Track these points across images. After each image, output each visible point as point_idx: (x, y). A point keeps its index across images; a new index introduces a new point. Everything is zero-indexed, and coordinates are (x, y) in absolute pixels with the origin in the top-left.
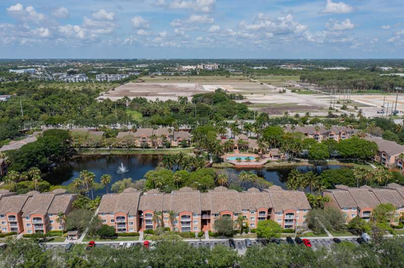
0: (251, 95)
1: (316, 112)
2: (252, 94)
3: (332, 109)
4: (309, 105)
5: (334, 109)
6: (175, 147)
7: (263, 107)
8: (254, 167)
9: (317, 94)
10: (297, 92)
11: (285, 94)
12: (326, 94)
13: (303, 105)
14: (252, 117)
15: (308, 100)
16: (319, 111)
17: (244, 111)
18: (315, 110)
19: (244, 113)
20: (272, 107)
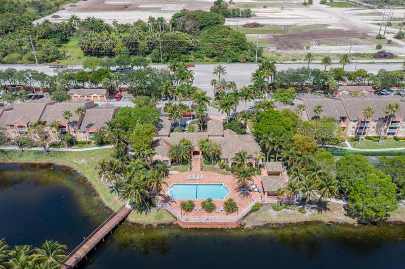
0: (265, 9)
1: (357, 44)
2: (265, 7)
3: (381, 38)
4: (346, 29)
5: (384, 38)
6: (83, 144)
7: (275, 32)
8: (220, 227)
9: (356, 6)
10: (328, 4)
11: (311, 6)
12: (369, 8)
13: (337, 28)
14: (252, 59)
15: (343, 19)
16: (361, 41)
17: (240, 48)
18: (355, 39)
19: (240, 51)
20: (290, 32)
